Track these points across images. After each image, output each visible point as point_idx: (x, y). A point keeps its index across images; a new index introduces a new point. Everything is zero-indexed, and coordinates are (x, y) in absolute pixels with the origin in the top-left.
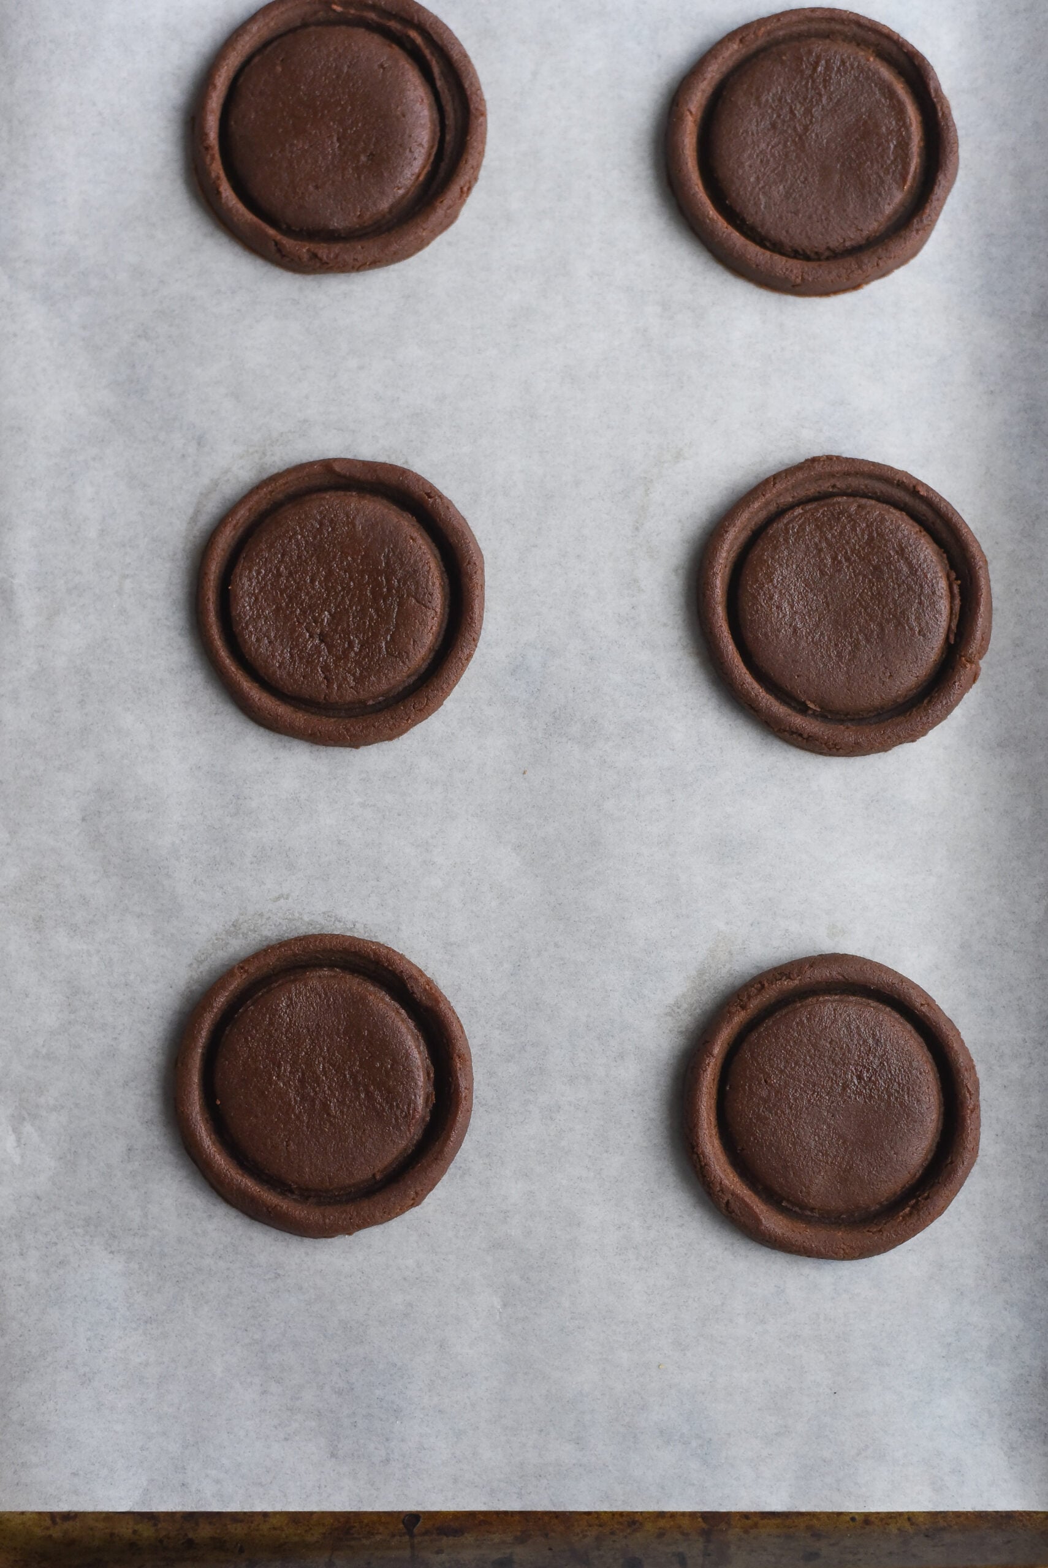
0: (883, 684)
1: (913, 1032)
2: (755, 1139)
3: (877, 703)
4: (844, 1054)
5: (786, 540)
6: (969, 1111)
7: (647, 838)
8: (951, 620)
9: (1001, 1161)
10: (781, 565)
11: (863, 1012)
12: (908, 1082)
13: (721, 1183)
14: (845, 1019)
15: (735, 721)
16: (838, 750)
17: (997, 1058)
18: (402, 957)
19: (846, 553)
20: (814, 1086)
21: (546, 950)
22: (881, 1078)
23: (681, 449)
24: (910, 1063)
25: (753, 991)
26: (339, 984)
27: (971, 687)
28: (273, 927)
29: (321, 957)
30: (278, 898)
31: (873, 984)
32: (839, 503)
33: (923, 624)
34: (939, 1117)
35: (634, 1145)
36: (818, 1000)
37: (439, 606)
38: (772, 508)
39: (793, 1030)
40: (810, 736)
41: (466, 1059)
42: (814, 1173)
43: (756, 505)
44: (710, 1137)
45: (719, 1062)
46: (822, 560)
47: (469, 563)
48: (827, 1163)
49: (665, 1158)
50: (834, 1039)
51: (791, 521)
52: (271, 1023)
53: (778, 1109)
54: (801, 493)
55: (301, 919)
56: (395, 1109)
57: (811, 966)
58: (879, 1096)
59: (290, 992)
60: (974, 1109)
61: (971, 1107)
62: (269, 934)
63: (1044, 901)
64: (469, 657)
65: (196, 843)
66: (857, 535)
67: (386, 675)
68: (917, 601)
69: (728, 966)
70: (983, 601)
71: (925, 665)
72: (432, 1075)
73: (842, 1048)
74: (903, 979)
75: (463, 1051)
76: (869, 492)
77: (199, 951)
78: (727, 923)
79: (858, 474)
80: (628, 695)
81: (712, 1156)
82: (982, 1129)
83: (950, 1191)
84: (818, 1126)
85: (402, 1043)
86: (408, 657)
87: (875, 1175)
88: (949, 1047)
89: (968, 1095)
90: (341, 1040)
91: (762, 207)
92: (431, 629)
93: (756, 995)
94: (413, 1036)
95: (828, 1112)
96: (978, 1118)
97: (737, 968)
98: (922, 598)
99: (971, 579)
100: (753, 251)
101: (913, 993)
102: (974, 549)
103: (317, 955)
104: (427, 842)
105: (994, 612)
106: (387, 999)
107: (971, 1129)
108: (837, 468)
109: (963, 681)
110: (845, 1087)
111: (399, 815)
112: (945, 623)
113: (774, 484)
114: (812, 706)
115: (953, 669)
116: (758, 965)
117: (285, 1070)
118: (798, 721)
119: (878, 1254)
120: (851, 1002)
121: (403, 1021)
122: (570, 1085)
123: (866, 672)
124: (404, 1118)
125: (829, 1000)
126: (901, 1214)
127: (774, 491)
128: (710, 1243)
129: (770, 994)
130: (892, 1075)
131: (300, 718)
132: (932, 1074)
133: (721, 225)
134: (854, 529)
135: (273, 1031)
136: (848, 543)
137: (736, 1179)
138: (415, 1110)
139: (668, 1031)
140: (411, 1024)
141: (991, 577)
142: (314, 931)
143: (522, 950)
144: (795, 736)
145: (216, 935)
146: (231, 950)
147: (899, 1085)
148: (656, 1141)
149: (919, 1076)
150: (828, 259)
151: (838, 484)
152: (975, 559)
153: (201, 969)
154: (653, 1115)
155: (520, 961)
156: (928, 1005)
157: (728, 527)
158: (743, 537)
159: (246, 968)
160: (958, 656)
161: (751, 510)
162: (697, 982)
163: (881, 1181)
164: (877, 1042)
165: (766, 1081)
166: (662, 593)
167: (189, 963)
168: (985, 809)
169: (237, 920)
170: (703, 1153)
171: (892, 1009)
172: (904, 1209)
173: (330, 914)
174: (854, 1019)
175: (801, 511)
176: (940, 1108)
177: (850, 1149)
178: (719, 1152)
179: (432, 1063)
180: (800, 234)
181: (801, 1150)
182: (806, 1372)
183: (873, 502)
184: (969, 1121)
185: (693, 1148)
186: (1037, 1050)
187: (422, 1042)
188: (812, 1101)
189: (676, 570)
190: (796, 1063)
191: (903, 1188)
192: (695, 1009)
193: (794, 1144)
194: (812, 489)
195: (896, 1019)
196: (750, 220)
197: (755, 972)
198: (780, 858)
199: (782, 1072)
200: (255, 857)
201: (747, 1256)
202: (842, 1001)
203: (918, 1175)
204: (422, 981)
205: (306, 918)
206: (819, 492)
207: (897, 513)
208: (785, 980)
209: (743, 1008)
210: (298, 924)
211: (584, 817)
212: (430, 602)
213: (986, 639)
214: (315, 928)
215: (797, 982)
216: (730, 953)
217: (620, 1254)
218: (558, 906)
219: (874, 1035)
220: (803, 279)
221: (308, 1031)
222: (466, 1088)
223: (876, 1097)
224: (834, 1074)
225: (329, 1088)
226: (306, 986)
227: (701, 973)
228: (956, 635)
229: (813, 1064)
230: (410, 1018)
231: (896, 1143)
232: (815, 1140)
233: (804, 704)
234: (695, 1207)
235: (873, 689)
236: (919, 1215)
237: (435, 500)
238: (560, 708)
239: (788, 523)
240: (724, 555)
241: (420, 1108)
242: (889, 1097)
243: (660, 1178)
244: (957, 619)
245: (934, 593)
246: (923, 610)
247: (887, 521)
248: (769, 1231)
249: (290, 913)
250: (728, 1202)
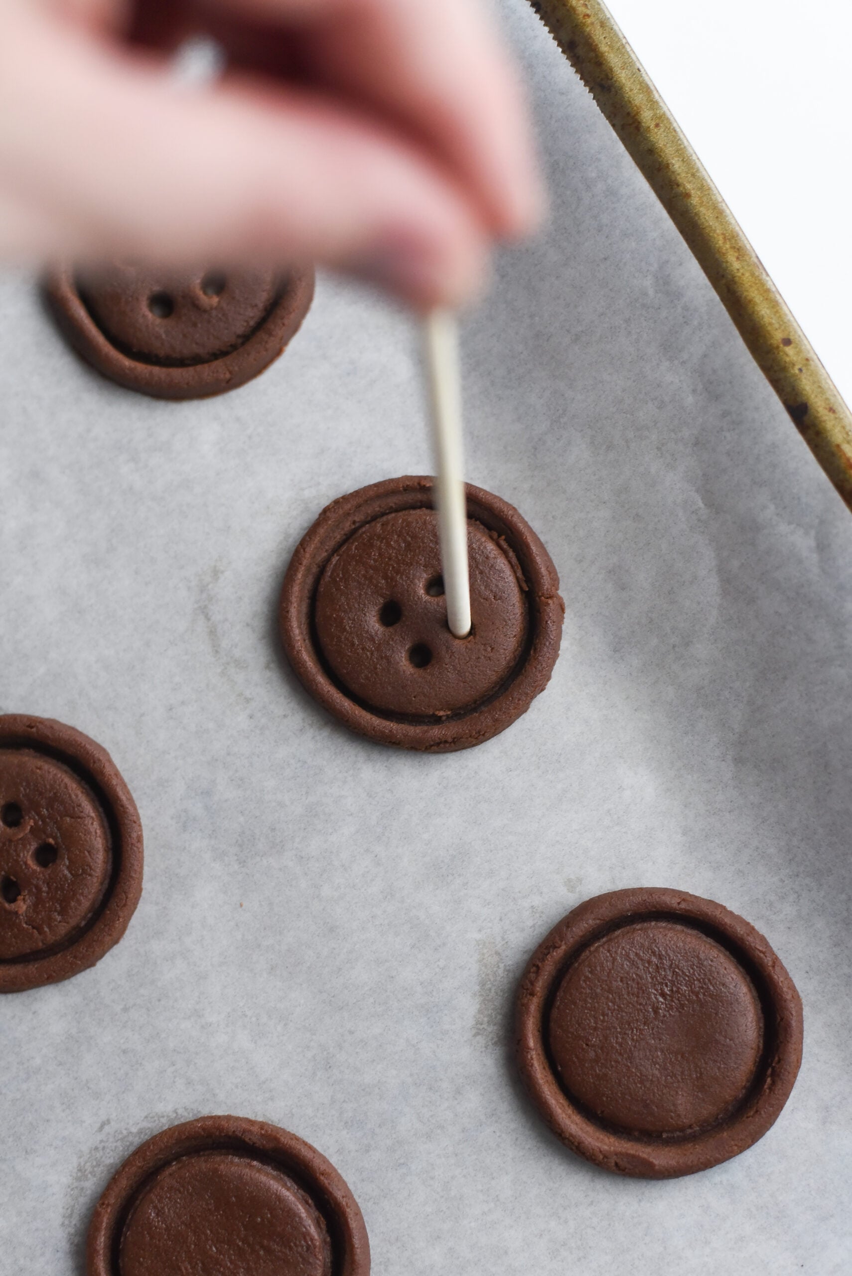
0: (490, 659)
1: (685, 930)
2: (607, 1098)
3: (494, 678)
4: (638, 983)
5: (338, 589)
6: (771, 968)
7: (372, 899)
8: (515, 572)
9: (823, 992)
10: (345, 611)
11: (634, 939)
12: (705, 975)
13: (601, 1152)
14: (621, 953)
15: (388, 761)
16: (483, 735)
17: (769, 908)
18: (228, 1118)
19: (393, 567)
20: (629, 1025)
21: (345, 1041)
22: (681, 985)
23: (215, 567)
24: (698, 957)
25: (532, 976)
26: (188, 1171)
27: (563, 618)
28: (111, 1153)
29: (162, 1157)
30: (101, 1128)
31: (628, 911)
32: (364, 533)
33: (494, 589)
34: (749, 986)
35: (513, 1159)
36: (590, 951)
37: (91, 811)
38: (315, 570)
39: (584, 988)
40: (454, 738)
41: (332, 1172)
42: (673, 1096)
43: (300, 576)
44: (570, 1117)
45: (540, 1051)
46: (376, 586)
47: (94, 762)
48: (678, 1082)
49: (544, 1156)
50: (622, 975)
51: (333, 571)
52: (152, 1238)
53: (611, 1062)
54: (331, 544)
55: (131, 1133)
56: (295, 1249)
57: (568, 927)
58: (688, 1000)
59: (152, 1202)
60: (774, 963)
61: (770, 964)
62: (111, 1161)
63: (728, 756)
64: (140, 839)
65: (10, 1120)
66: (394, 548)
67: (82, 894)
68: (477, 573)
69: (502, 965)
70: (530, 540)
71: (516, 623)
72: (310, 1201)
73: (633, 980)
74: (651, 891)
75: (323, 1167)
76: (386, 510)
77: (63, 1208)
78: (480, 931)
79: (368, 501)
80: (288, 792)
81: (580, 1133)
82: (791, 975)
83: (795, 1044)
84: (653, 1056)
85: (268, 1189)
86: (91, 869)
87: (725, 1068)
88: (723, 925)
89: (762, 955)
90: (217, 1218)
91: (164, 336)
92: (96, 833)
93: (536, 978)
94: (274, 1178)
95: (654, 1039)
96: (782, 968)
97: (510, 963)
98: (481, 568)
99: (511, 530)
100: (178, 374)
101: (667, 899)
102: (498, 505)
103: (159, 1157)
104: (195, 1010)
105: (545, 546)
106: (236, 1160)
107: (782, 982)
108: (347, 507)
109: (554, 618)
110: (656, 1010)
111: (159, 1000)
112: (512, 577)
113: (304, 550)
114: (441, 713)
115: (539, 611)
116: (525, 949)
117: (186, 1269)
118: (436, 732)
119: (768, 1129)
120: (618, 936)
121: (259, 1171)
122: (430, 1141)
123: (470, 659)
124: (307, 1251)
125: (599, 947)
126: (766, 1086)
127: (307, 555)
128: (624, 1204)
129: (549, 968)
130: (688, 977)
131: (32, 969)
132: (721, 956)
133: (141, 368)
134: (388, 545)
135: (157, 1242)
136: (390, 559)
137: (612, 1139)
138: (312, 1240)
139: (484, 1049)
140: (269, 1169)
141: (526, 519)
142: (146, 1137)
143: (325, 1053)
144: (442, 745)
145: (69, 1187)
146: (89, 1192)
147: (700, 982)
148: (527, 1147)
149: (712, 964)
150: (243, 344)
151: (357, 519)
152: (503, 512)
153: (74, 1222)
154: (513, 1126)
155: (329, 1063)
156: (684, 900)
157: (287, 607)
158: (304, 608)
159: (106, 1202)
160: (537, 598)
161: (298, 582)
162: (483, 993)
163: (732, 1070)
164: (660, 957)
165: (587, 1045)
166: (268, 691)
167: (61, 1223)
168: (636, 710)
169: (79, 1165)
170: (571, 1135)
171: (657, 921)
172: (765, 1082)
173: (151, 1115)
174: (630, 950)
175: (337, 558)
176: (745, 978)
177: (691, 1058)
178: (584, 1125)
179: (305, 1191)
180: (208, 339)
181: (651, 1084)
182: (768, 1263)
183: (393, 515)
184: (776, 977)
185: (560, 1135)
186: (797, 883)
187: (286, 1178)
188: (635, 1037)
189: (267, 667)
190: (603, 1015)
191: (755, 1063)
192: (496, 1018)
193: (642, 1082)
194: (338, 536)
195: (664, 928)
196: (162, 353)
197: (526, 957)
198: (491, 851)
199: (595, 1029)
200: (63, 1104)
201: (661, 1196)
202: (610, 940)
203: (761, 1045)
204: (255, 1129)
205: (134, 1130)
206: (345, 534)
207: (418, 512)
208: (553, 952)
209: (532, 994)
210: (131, 1138)
211: (311, 913)
212: (82, 812)
213: (552, 570)
214: (146, 1134)
215: (563, 947)
216: (497, 953)
217: (555, 1257)
218: (333, 999)
219: (654, 953)
220: (231, 372)
221: (186, 1225)
222: (343, 1197)
223: (687, 1003)
224: (641, 1004)
225: (231, 1263)
226: (163, 1189)
227: (483, 984)
228: (526, 581)
229: (618, 1006)
230: (264, 1165)
231: (726, 1031)
232: (656, 1069)
233: (434, 715)
234: (593, 1181)
235: (484, 669)
236: (781, 1079)
237: (37, 727)
238: (240, 835)
239: (332, 573)
240: (297, 631)
241: (316, 1237)
242: (697, 996)
243: (550, 1174)
244: (520, 568)
245: (487, 558)
246: (488, 577)
247: (412, 523)
248: (664, 1167)
249: (119, 1134)
250: (616, 1164)
